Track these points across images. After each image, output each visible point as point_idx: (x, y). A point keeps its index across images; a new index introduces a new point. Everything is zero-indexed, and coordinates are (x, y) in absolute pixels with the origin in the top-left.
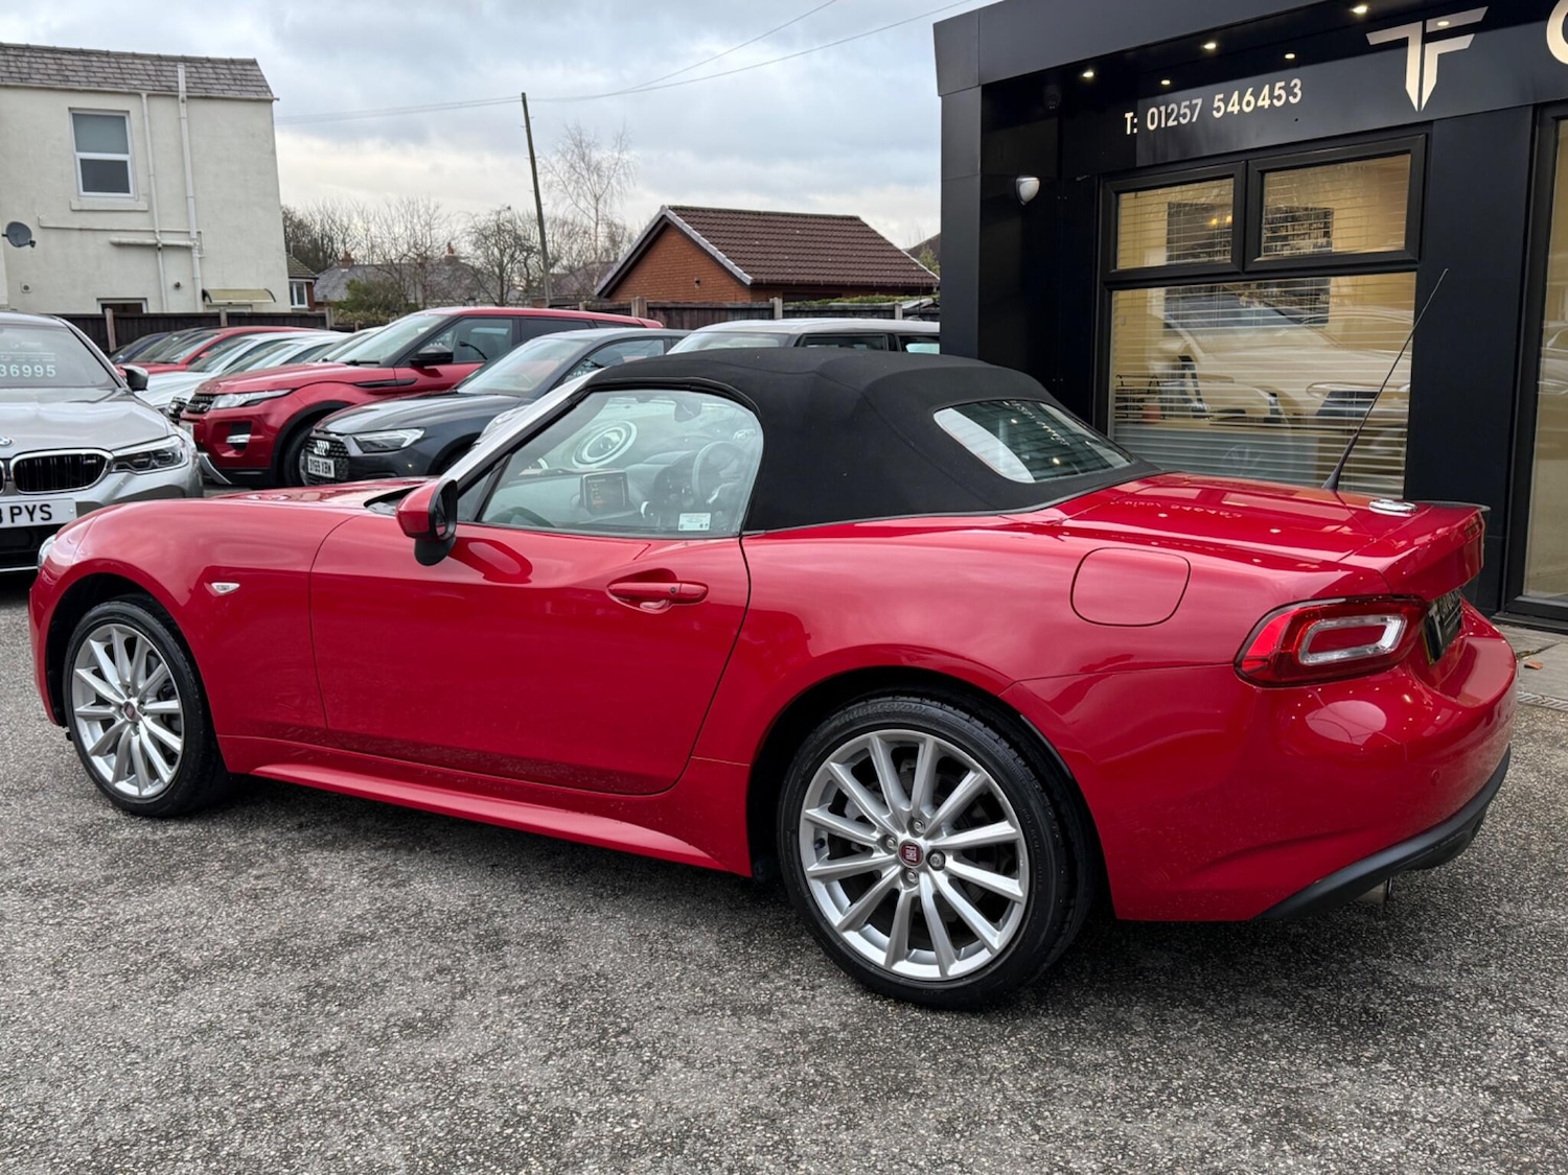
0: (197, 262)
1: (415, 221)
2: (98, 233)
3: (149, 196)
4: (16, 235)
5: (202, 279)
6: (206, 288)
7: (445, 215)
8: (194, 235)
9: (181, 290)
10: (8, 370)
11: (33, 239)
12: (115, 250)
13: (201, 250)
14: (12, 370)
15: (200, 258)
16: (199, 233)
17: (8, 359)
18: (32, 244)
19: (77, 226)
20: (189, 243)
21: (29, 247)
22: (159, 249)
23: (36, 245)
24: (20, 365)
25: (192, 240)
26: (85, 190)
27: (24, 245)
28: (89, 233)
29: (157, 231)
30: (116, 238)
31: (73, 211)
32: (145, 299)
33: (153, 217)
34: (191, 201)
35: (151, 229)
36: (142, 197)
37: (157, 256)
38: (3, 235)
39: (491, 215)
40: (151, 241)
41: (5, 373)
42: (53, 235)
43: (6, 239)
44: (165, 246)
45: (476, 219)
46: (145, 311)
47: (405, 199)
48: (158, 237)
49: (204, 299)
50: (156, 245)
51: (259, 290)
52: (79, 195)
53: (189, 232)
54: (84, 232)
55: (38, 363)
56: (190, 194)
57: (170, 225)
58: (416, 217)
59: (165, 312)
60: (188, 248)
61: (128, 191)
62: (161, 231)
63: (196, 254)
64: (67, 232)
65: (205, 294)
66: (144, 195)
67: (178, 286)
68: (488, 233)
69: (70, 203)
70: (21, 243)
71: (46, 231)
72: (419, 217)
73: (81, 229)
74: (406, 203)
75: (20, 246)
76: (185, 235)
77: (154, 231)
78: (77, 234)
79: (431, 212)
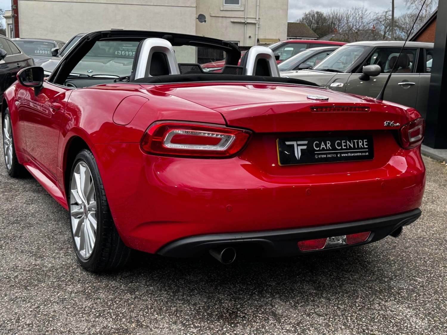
0: (257, 28)
1: (357, 16)
2: (227, 18)
3: (245, 5)
4: (201, 19)
5: (258, 35)
6: (259, 38)
7: (368, 14)
8: (257, 19)
9: (251, 38)
10: (121, 53)
11: (206, 20)
12: (231, 25)
13: (259, 25)
14: (123, 53)
15: (258, 28)
16: (259, 18)
17: (122, 49)
18: (205, 21)
19: (221, 16)
20: (256, 22)
21: (204, 22)
22: (246, 24)
23: (206, 22)
24: (125, 51)
25: (256, 21)
26: (225, 3)
27: (203, 22)
28: (225, 18)
29: (246, 17)
30: (232, 20)
31: (221, 11)
32: (239, 41)
33: (245, 13)
34: (258, 7)
35: (244, 17)
36: (242, 6)
37: (245, 26)
38: (197, 19)
39: (383, 13)
40: (243, 21)
41: (120, 54)
42: (214, 18)
43: (198, 20)
44: (248, 23)
45: (378, 15)
46: (239, 45)
47: (354, 8)
48: (246, 20)
49: (258, 42)
50: (244, 23)
51: (276, 39)
52: (223, 5)
53: (256, 18)
54: (223, 18)
55: (130, 51)
56: (258, 4)
57: (251, 16)
58: (357, 14)
59: (245, 46)
60: (255, 24)
61: (238, 4)
62: (247, 18)
63: (257, 26)
64: (218, 18)
65: (258, 40)
66: (243, 5)
67: (250, 37)
68: (381, 20)
69: (220, 8)
70: (202, 21)
71: (212, 17)
72: (359, 15)
73: (222, 17)
74: (354, 9)
75: (202, 22)
76: (255, 19)
77: (245, 18)
78: (220, 18)
79: (363, 12)
